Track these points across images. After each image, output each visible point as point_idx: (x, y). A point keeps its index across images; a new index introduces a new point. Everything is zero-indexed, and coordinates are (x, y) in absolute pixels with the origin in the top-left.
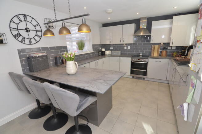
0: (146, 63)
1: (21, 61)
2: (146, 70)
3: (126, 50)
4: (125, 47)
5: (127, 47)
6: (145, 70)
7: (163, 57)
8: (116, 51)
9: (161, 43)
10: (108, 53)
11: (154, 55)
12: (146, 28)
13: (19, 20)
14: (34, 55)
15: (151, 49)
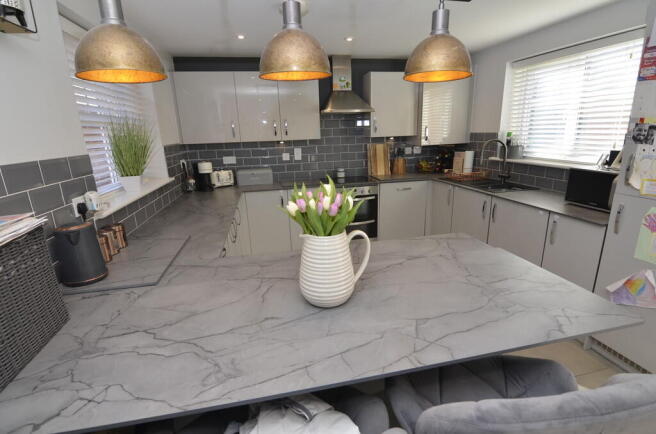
0: (373, 198)
2: (376, 219)
3: (286, 162)
4: (282, 151)
5: (292, 153)
6: (373, 221)
7: (400, 177)
8: (249, 168)
9: (388, 138)
10: (223, 177)
11: (379, 174)
12: (350, 89)
15: (366, 156)
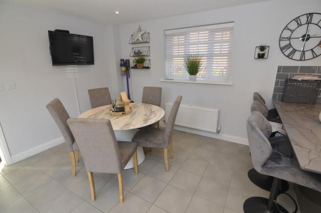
1: (277, 83)
13: (298, 24)
14: (295, 78)
